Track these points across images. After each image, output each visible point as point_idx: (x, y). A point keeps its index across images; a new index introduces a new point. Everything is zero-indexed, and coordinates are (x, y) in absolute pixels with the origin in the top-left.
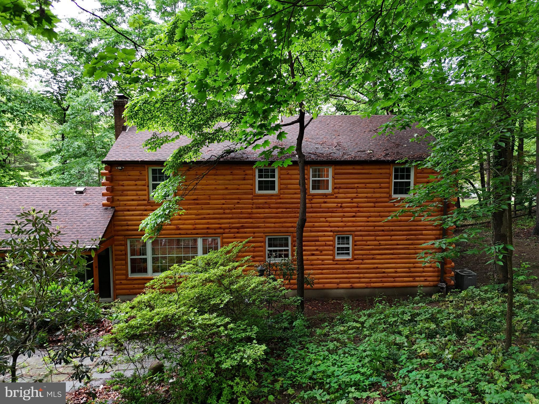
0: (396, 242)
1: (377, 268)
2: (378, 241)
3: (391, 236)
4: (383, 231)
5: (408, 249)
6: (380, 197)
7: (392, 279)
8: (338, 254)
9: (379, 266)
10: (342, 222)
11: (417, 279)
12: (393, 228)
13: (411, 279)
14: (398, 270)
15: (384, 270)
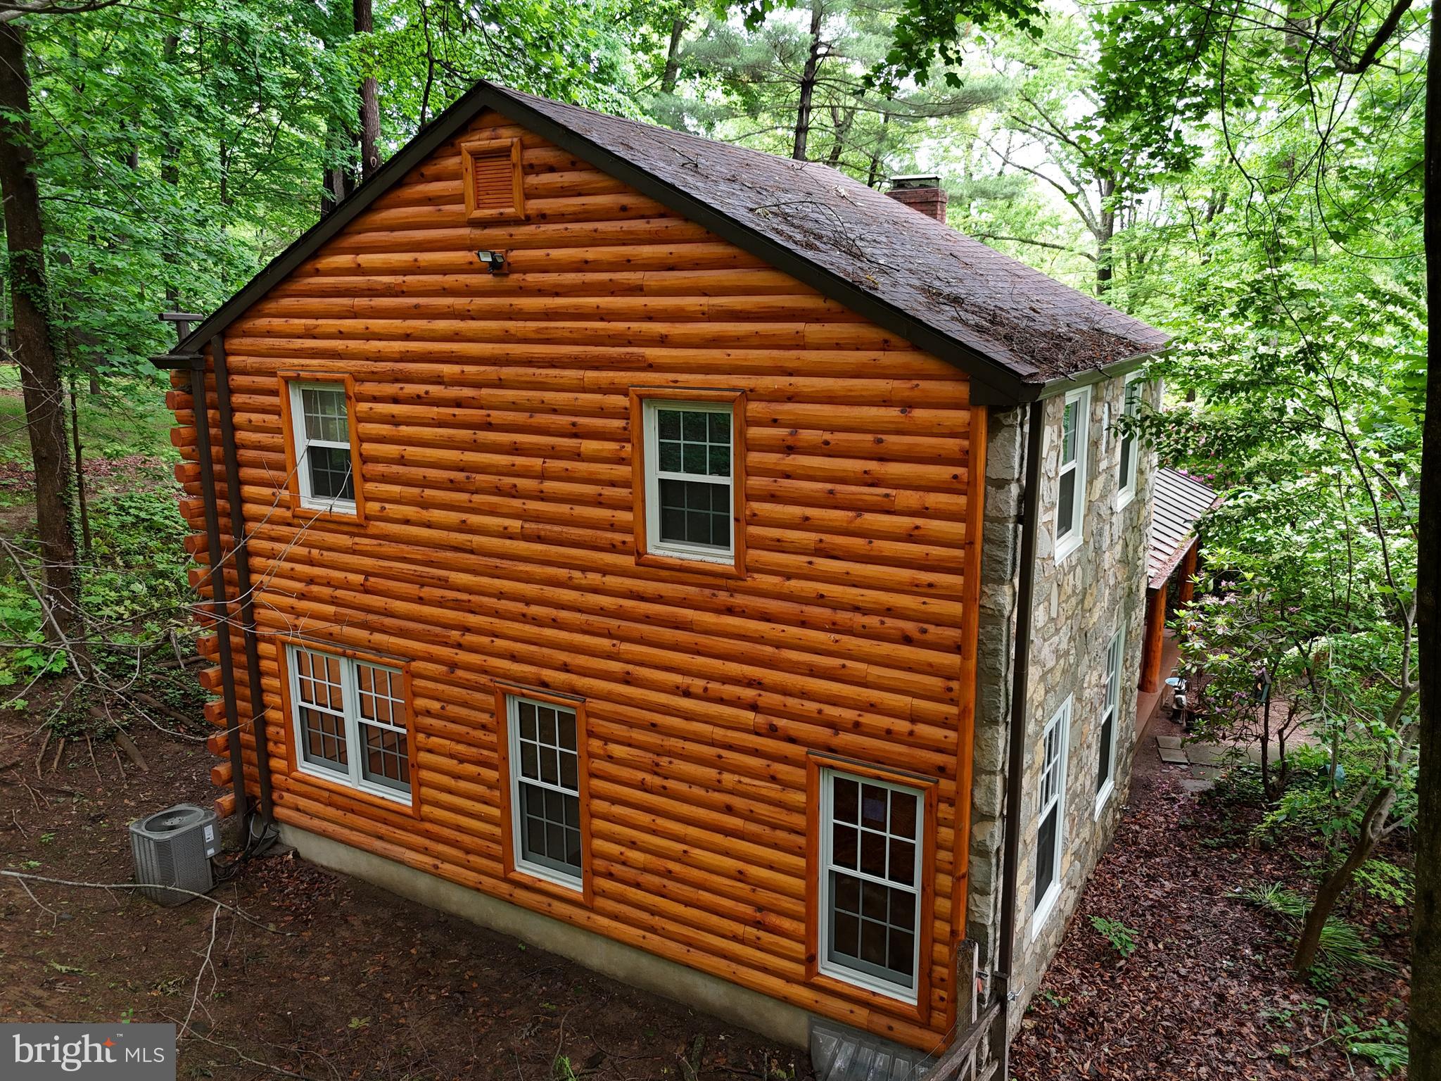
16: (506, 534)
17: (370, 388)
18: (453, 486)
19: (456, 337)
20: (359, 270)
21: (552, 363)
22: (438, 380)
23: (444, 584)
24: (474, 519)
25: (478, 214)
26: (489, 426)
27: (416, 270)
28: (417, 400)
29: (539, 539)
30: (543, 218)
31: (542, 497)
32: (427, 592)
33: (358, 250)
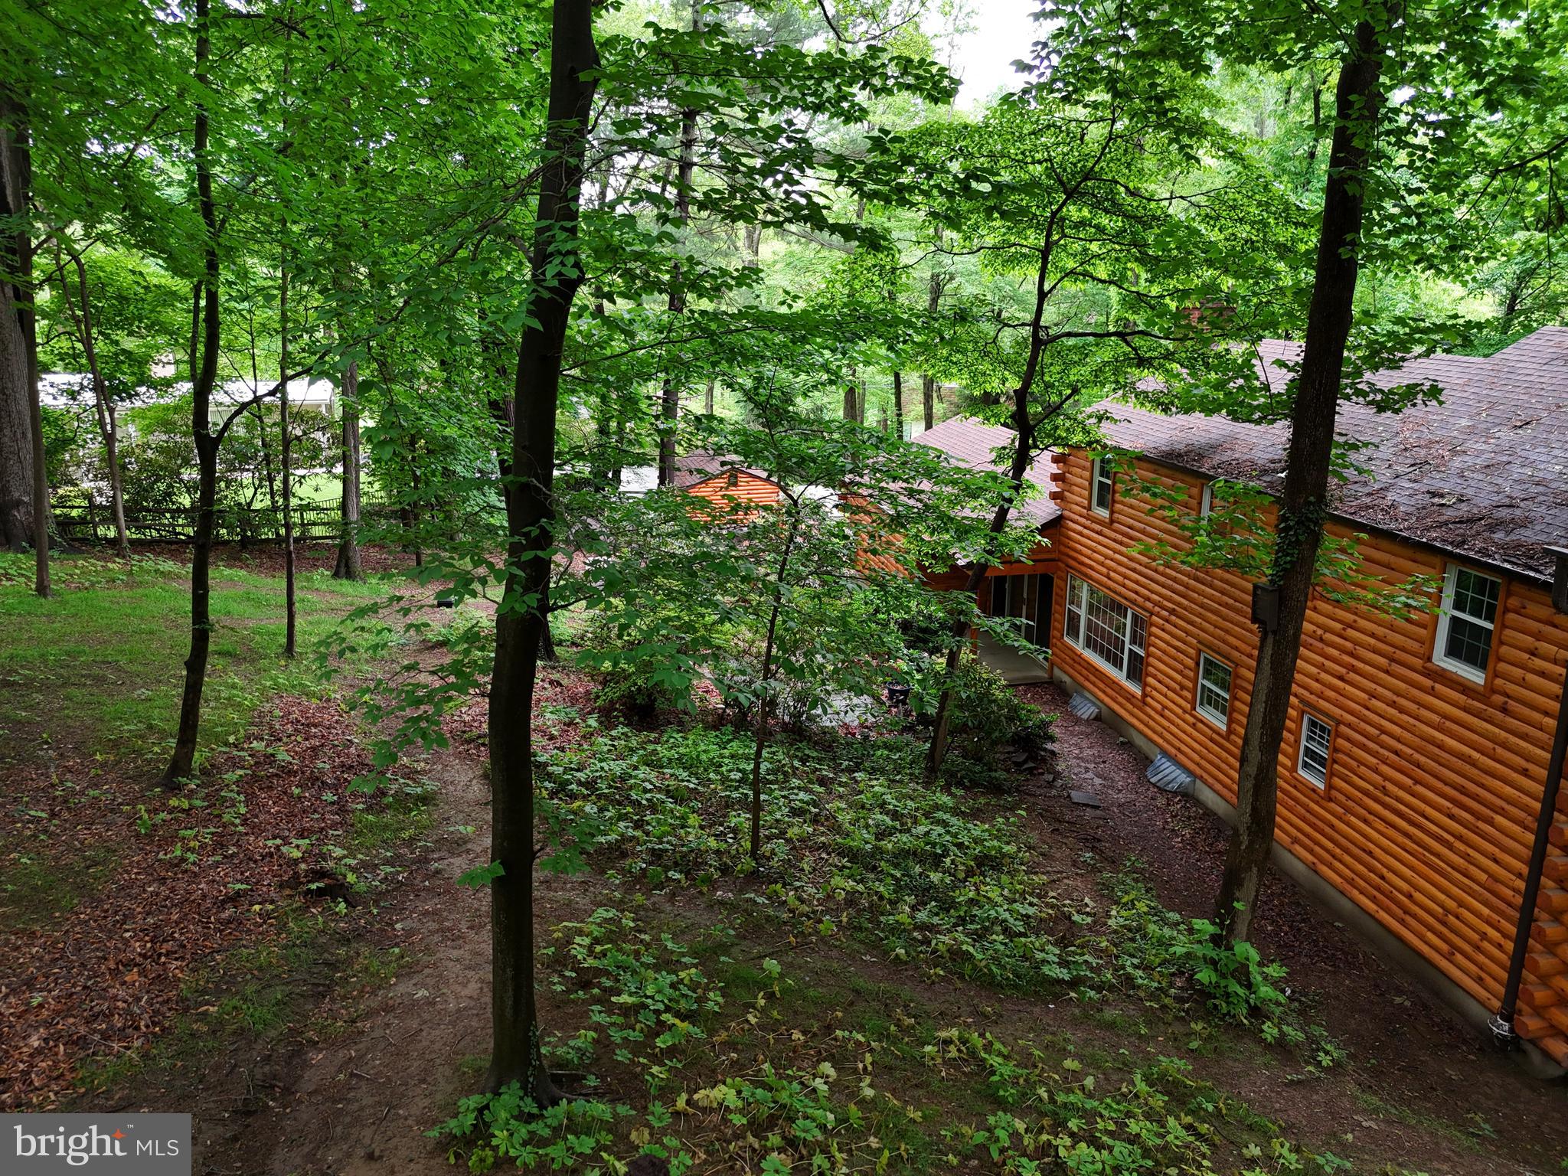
0: (1423, 806)
1: (1370, 853)
2: (1386, 778)
3: (1417, 782)
4: (1396, 753)
5: (1450, 847)
6: (1403, 650)
7: (1399, 912)
8: (1306, 765)
9: (1377, 851)
10: (1317, 681)
11: (1459, 957)
12: (1422, 759)
13: (1444, 947)
14: (1417, 895)
15: (1385, 871)
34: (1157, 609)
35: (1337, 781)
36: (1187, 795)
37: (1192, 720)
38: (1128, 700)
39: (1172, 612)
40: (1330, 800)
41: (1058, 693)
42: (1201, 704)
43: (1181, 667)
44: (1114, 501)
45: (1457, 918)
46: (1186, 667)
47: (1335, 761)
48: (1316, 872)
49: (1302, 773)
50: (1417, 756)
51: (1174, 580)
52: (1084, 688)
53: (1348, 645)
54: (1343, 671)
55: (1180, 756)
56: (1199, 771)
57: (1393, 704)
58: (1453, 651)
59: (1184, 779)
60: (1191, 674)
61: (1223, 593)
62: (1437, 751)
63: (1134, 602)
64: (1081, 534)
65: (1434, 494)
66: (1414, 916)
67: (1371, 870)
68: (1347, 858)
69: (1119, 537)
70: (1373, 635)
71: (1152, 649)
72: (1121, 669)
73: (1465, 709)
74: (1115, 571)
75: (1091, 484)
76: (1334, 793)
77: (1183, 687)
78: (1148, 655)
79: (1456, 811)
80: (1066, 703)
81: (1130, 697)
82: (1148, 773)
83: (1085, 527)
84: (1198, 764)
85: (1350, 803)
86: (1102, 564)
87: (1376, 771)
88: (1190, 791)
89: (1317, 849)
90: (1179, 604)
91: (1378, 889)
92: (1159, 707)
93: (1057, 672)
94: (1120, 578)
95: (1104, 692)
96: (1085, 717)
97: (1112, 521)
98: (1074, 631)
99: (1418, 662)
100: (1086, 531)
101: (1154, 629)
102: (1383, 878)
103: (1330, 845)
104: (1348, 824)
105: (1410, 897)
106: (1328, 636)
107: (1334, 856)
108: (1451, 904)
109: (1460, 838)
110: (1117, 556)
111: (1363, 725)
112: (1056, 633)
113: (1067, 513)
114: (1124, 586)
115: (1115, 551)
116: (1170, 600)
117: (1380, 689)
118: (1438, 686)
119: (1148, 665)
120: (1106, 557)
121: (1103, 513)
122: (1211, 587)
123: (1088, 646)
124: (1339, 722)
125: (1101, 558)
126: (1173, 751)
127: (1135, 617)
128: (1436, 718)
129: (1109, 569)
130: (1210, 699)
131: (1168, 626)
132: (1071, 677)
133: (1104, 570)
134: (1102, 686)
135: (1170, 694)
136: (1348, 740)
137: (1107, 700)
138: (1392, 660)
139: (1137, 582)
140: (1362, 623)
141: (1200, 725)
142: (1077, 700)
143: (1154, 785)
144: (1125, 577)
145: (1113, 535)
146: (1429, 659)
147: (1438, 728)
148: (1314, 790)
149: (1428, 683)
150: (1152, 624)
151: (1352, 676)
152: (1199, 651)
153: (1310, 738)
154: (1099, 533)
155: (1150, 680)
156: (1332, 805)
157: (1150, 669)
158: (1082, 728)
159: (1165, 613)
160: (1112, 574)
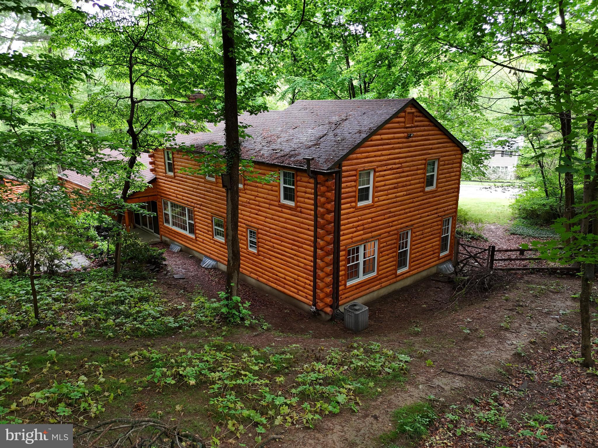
0: (284, 248)
1: (272, 269)
2: (273, 243)
3: (282, 241)
4: (275, 234)
5: (293, 259)
6: (272, 200)
7: (283, 284)
8: (251, 246)
9: (274, 267)
10: (250, 217)
11: (299, 292)
12: (282, 234)
13: (296, 291)
14: (287, 277)
15: (277, 273)
16: (404, 196)
17: (380, 169)
18: (395, 188)
19: (400, 153)
20: (382, 139)
21: (415, 156)
22: (395, 164)
23: (390, 212)
24: (398, 194)
25: (407, 125)
26: (403, 172)
27: (394, 138)
28: (390, 169)
29: (409, 194)
30: (417, 126)
31: (410, 185)
32: (386, 216)
33: (380, 135)
34: (196, 205)
35: (260, 249)
36: (215, 268)
37: (213, 242)
38: (191, 241)
39: (201, 205)
40: (259, 255)
41: (166, 245)
42: (216, 235)
43: (207, 224)
44: (174, 169)
45: (298, 280)
46: (209, 223)
47: (259, 242)
48: (258, 280)
49: (250, 249)
50: (281, 233)
51: (200, 193)
52: (174, 241)
53: (257, 203)
54: (257, 212)
55: (211, 256)
56: (218, 259)
57: (272, 219)
58: (286, 198)
59: (213, 263)
60: (210, 225)
61: (217, 194)
62: (286, 230)
63: (187, 205)
64: (164, 183)
65: (273, 150)
66: (287, 284)
67: (274, 274)
68: (266, 273)
69: (178, 182)
70: (263, 198)
71: (196, 220)
72: (186, 230)
73: (291, 215)
74: (179, 195)
75: (165, 164)
76: (260, 253)
77: (208, 231)
78: (195, 222)
79: (294, 247)
80: (169, 248)
81: (191, 240)
82: (201, 264)
83: (165, 180)
84: (217, 257)
85: (265, 254)
86: (174, 193)
87: (270, 242)
88: (216, 267)
89: (258, 273)
90: (203, 202)
91: (276, 279)
92: (201, 240)
93: (163, 238)
94: (181, 197)
95: (182, 240)
96: (176, 251)
97: (175, 176)
98: (167, 221)
99: (276, 203)
100: (166, 182)
101: (196, 213)
102: (277, 275)
103: (261, 270)
104: (265, 261)
105: (285, 279)
106: (251, 201)
107: (263, 274)
108: (296, 277)
109: (295, 255)
110: (179, 189)
111: (265, 228)
112: (161, 223)
113: (158, 176)
114: (183, 199)
115: (178, 187)
116: (200, 201)
117: (268, 215)
118: (283, 210)
119: (196, 226)
120: (175, 190)
121: (171, 174)
122: (212, 193)
123: (173, 225)
124: (258, 229)
125: (173, 191)
126: (209, 254)
127: (188, 210)
128: (284, 220)
129: (177, 194)
130: (218, 233)
131: (200, 211)
132: (169, 238)
133: (175, 195)
134: (181, 238)
135: (205, 234)
136: (261, 234)
137: (183, 243)
138: (270, 204)
139: (187, 197)
140: (260, 195)
141: (216, 243)
142: (172, 246)
143: (204, 268)
144: (183, 196)
145: (176, 181)
146: (280, 201)
147: (285, 223)
148: (254, 254)
149: (280, 209)
150: (195, 211)
151: (260, 213)
152: (212, 217)
153: (251, 237)
154: (170, 182)
155: (197, 231)
156: (260, 257)
157: (197, 227)
158: (176, 255)
159: (199, 206)
160: (178, 196)
